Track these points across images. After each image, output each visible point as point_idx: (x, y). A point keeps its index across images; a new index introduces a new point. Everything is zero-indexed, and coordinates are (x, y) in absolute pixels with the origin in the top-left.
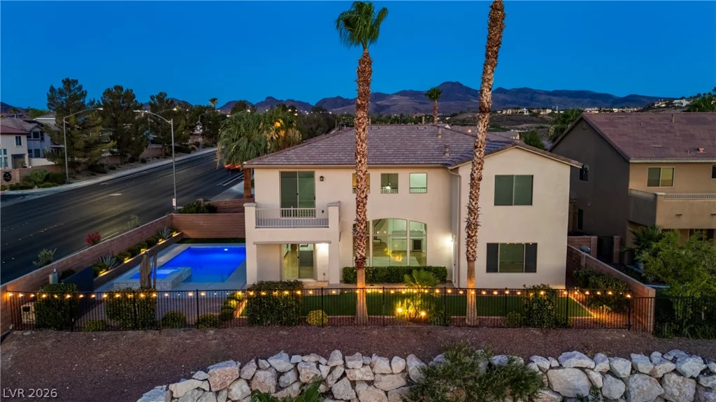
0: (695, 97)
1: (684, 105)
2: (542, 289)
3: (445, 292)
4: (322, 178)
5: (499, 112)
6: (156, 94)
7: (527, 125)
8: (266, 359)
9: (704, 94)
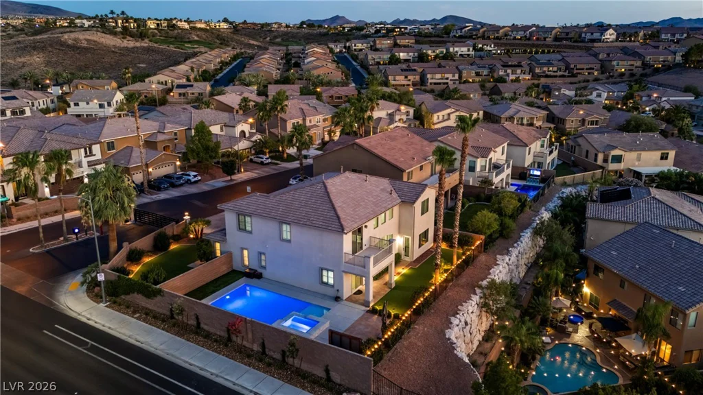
0: (93, 18)
1: (86, 26)
9: (102, 16)
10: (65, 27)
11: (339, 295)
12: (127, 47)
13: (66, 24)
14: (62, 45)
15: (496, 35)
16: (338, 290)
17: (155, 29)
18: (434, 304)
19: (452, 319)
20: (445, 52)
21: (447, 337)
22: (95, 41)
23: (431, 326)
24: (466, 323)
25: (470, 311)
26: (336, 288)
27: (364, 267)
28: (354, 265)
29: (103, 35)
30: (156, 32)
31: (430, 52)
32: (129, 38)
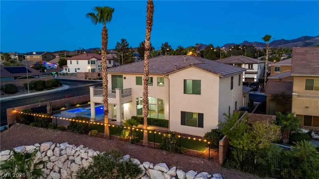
2: (170, 134)
3: (132, 129)
4: (125, 78)
6: (164, 43)
8: (60, 144)
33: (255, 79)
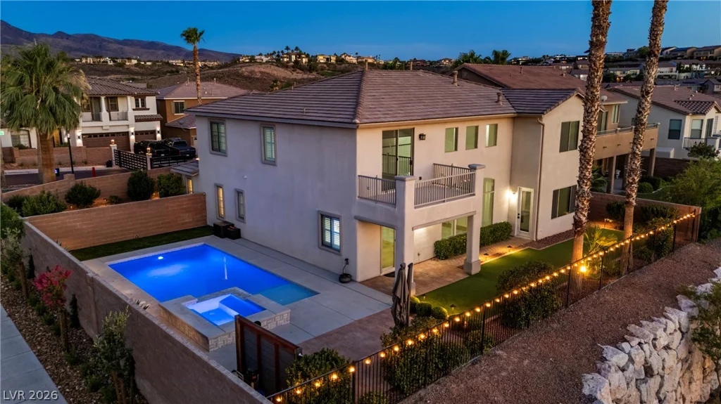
0: (271, 54)
1: (264, 61)
4: (422, 137)
5: (78, 60)
7: (116, 76)
9: (279, 52)
10: (246, 62)
11: (349, 270)
12: (295, 79)
13: (247, 61)
14: (238, 76)
15: (709, 55)
16: (347, 260)
17: (324, 63)
18: (563, 311)
19: (608, 350)
20: (638, 73)
21: (586, 391)
22: (267, 73)
23: (544, 357)
24: (649, 371)
25: (662, 342)
26: (345, 254)
27: (394, 205)
28: (376, 201)
29: (276, 68)
30: (325, 66)
31: (618, 73)
32: (298, 71)
33: (159, 132)
